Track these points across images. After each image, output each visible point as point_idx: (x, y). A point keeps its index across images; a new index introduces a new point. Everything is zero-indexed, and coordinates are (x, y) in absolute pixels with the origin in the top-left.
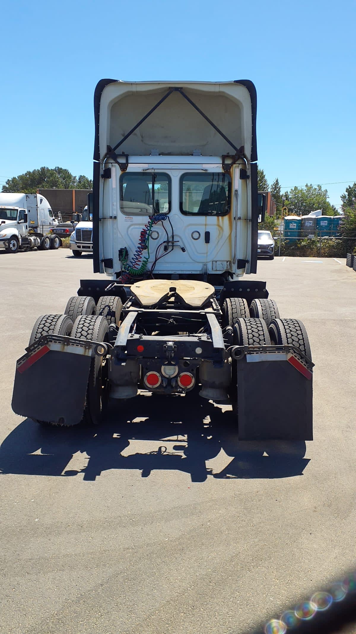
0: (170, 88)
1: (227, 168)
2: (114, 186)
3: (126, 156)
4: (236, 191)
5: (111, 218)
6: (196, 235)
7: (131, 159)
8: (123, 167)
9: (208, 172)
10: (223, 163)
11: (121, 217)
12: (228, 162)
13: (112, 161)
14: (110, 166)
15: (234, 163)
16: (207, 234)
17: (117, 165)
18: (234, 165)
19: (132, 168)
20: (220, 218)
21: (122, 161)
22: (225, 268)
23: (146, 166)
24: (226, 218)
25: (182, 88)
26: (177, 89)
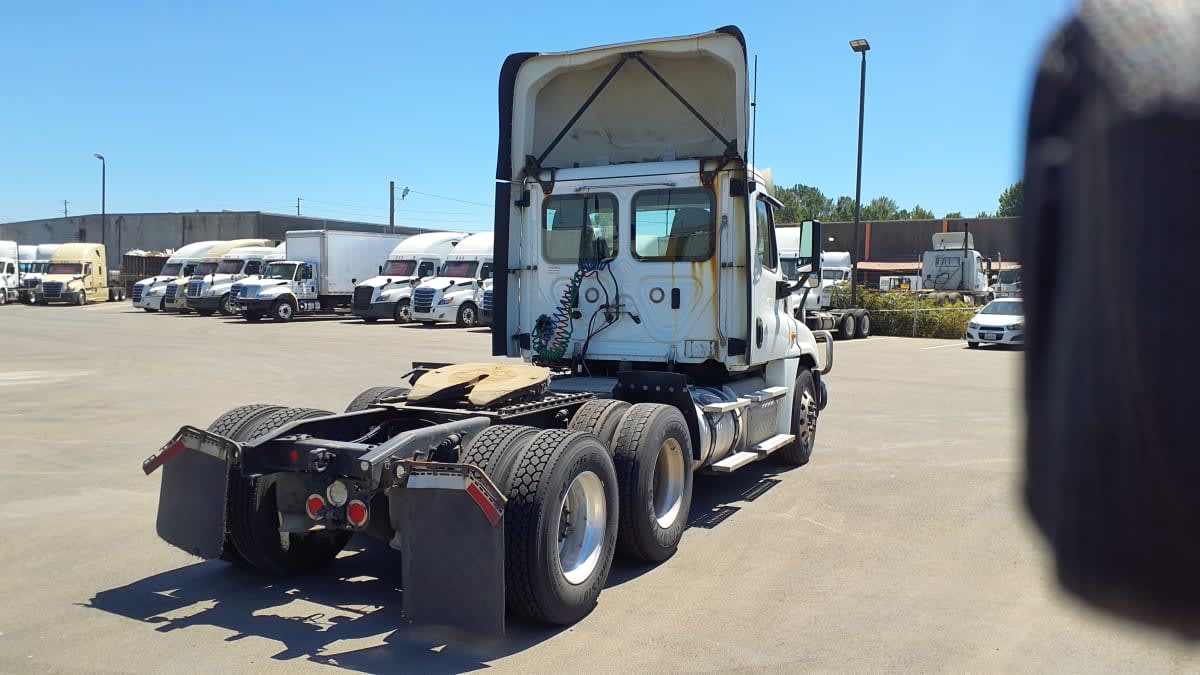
0: (622, 54)
1: (708, 179)
2: (535, 218)
3: (553, 171)
4: (725, 217)
5: (529, 268)
6: (657, 295)
7: (559, 175)
8: (547, 188)
9: (677, 186)
10: (701, 171)
11: (543, 266)
12: (710, 168)
13: (533, 180)
14: (529, 186)
15: (719, 169)
16: (676, 293)
17: (538, 185)
18: (720, 174)
19: (559, 189)
20: (697, 264)
21: (545, 178)
22: (707, 354)
23: (580, 184)
24: (707, 265)
25: (640, 52)
26: (632, 55)
